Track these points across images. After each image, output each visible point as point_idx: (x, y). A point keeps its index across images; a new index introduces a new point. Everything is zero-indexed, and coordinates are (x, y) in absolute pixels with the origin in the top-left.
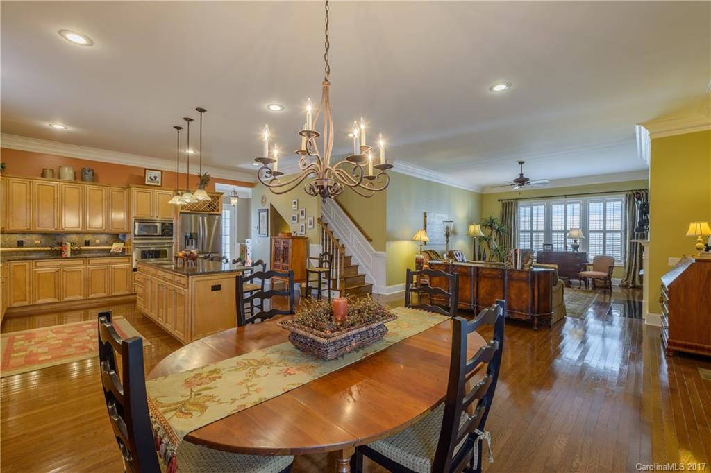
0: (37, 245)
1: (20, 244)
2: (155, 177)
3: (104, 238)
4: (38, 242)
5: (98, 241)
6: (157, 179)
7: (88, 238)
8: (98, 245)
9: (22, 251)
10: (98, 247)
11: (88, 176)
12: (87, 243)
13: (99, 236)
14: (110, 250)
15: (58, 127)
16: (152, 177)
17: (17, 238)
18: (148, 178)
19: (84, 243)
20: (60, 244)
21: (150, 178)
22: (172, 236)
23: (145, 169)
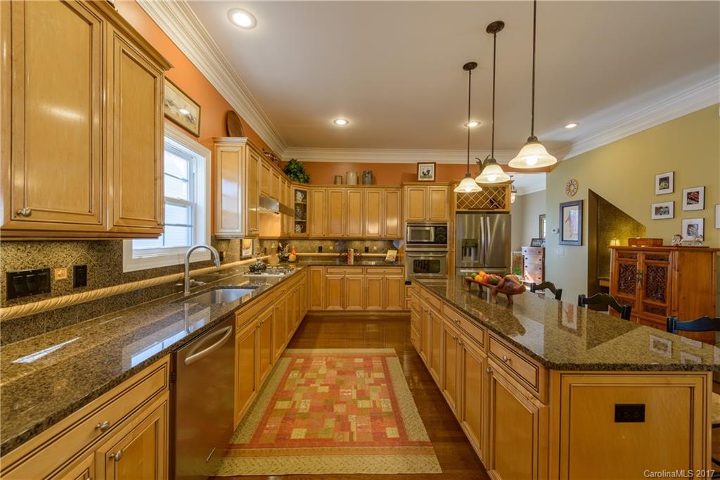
0: (331, 251)
1: (320, 249)
2: (428, 171)
3: (381, 244)
4: (331, 248)
5: (375, 248)
6: (430, 173)
7: (368, 244)
8: (375, 252)
9: (322, 256)
10: (375, 255)
11: (368, 179)
12: (367, 250)
13: (377, 243)
14: (385, 257)
15: (341, 122)
16: (425, 171)
17: (318, 244)
18: (420, 174)
19: (364, 250)
20: (346, 251)
21: (423, 173)
22: (446, 243)
23: (418, 163)
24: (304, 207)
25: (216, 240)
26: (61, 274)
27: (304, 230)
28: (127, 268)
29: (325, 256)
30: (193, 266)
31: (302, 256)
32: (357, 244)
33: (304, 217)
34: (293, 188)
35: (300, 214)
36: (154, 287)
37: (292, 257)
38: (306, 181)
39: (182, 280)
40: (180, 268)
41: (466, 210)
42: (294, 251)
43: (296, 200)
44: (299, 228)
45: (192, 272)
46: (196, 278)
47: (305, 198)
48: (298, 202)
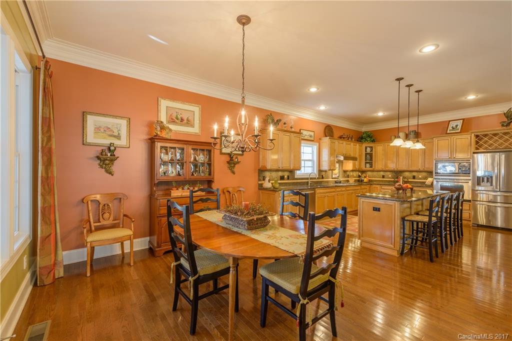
0: (390, 178)
1: (383, 177)
2: (457, 126)
3: (424, 174)
4: (390, 176)
5: (420, 177)
6: (458, 127)
7: (414, 174)
8: (420, 179)
9: (385, 180)
10: (420, 181)
11: (412, 135)
12: (414, 177)
13: (421, 173)
14: (425, 182)
15: (380, 114)
16: (454, 126)
17: (382, 173)
18: (450, 128)
19: (412, 177)
20: (397, 178)
21: (452, 127)
22: (469, 174)
23: (450, 121)
24: (371, 155)
25: (320, 171)
26: (286, 177)
27: (371, 167)
28: (296, 177)
29: (387, 181)
30: (311, 179)
31: (373, 180)
32: (407, 174)
33: (371, 159)
34: (364, 145)
35: (369, 158)
36: (301, 182)
37: (365, 180)
38: (373, 141)
39: (308, 182)
40: (308, 179)
41: (485, 151)
42: (367, 177)
43: (366, 151)
44: (368, 165)
45: (311, 180)
46: (312, 182)
47: (372, 150)
48: (367, 152)
